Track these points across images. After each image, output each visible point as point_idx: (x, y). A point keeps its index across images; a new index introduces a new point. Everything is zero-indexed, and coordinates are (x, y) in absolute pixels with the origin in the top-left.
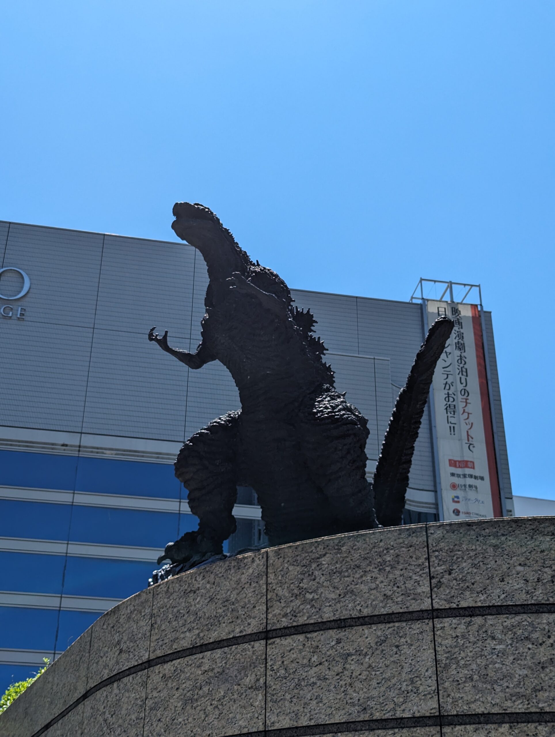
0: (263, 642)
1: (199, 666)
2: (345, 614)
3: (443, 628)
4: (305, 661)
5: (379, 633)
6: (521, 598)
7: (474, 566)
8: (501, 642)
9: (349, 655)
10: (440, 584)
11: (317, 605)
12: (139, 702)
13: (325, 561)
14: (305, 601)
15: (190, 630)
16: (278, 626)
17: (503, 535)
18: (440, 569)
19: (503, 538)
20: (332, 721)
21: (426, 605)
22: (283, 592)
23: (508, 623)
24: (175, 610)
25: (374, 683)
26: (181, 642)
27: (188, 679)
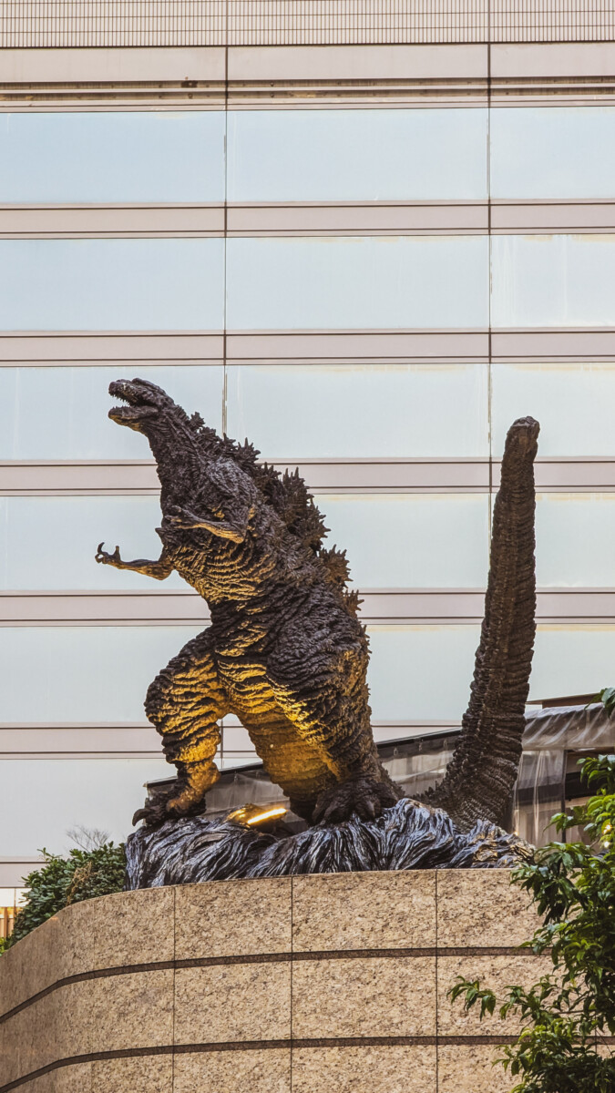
0: (172, 970)
1: (128, 985)
2: (230, 953)
3: (298, 969)
4: (201, 991)
5: (253, 971)
6: (357, 945)
7: (325, 916)
8: (339, 981)
9: (231, 988)
10: (298, 931)
11: (210, 943)
12: (88, 1008)
13: (216, 903)
14: (201, 939)
15: (121, 951)
16: (182, 958)
17: (349, 889)
18: (300, 918)
19: (349, 892)
20: (218, 1041)
21: (287, 949)
22: (186, 928)
23: (346, 966)
24: (110, 929)
25: (247, 1012)
26: (116, 960)
27: (121, 995)
